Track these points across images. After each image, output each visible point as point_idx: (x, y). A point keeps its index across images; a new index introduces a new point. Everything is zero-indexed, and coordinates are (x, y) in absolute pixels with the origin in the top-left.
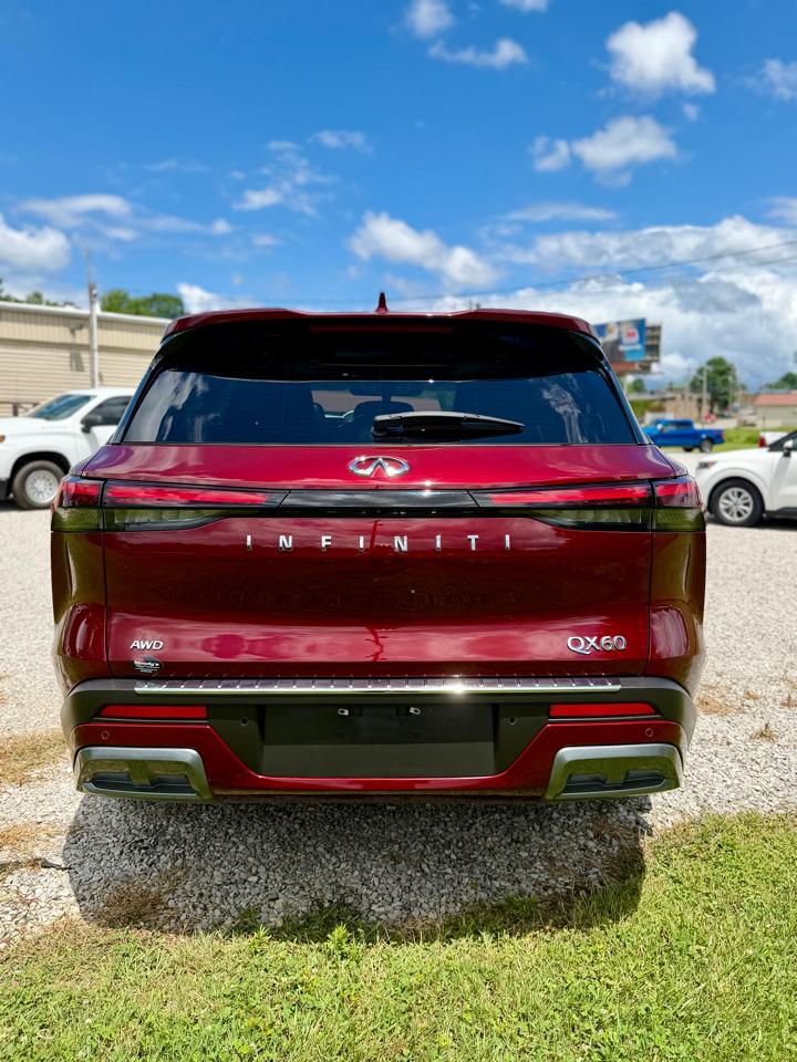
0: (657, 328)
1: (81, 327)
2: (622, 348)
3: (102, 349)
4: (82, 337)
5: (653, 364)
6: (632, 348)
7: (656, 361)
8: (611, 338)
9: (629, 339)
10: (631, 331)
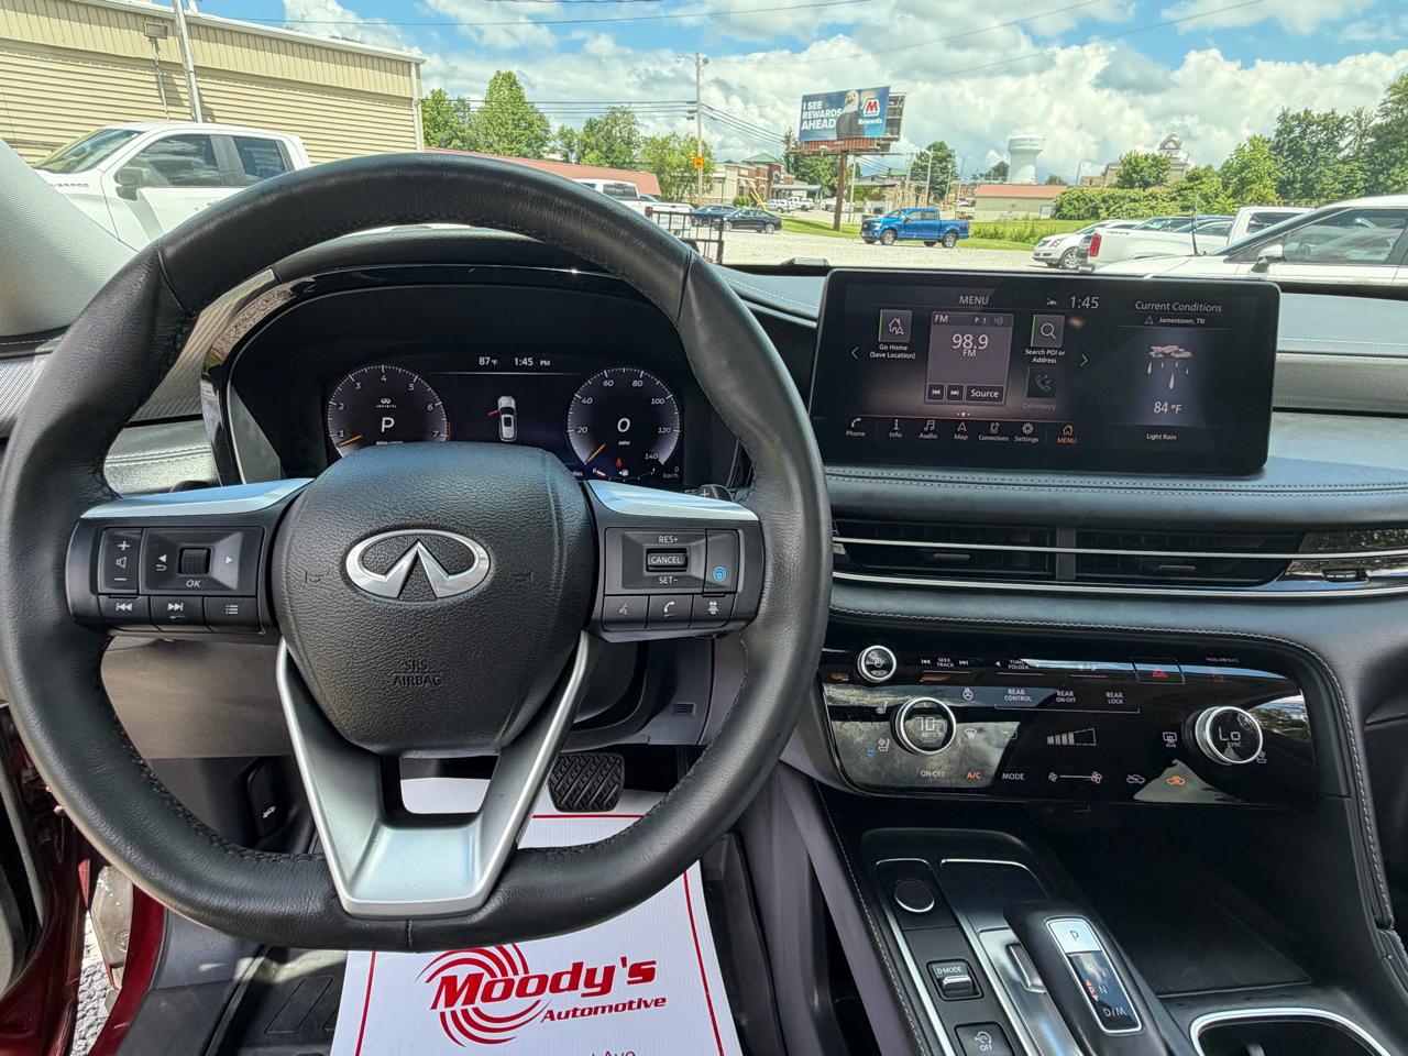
0: (899, 100)
1: (165, 34)
2: (860, 122)
3: (201, 71)
4: (169, 50)
5: (893, 144)
6: (872, 122)
7: (897, 140)
8: (851, 108)
9: (869, 111)
10: (873, 101)
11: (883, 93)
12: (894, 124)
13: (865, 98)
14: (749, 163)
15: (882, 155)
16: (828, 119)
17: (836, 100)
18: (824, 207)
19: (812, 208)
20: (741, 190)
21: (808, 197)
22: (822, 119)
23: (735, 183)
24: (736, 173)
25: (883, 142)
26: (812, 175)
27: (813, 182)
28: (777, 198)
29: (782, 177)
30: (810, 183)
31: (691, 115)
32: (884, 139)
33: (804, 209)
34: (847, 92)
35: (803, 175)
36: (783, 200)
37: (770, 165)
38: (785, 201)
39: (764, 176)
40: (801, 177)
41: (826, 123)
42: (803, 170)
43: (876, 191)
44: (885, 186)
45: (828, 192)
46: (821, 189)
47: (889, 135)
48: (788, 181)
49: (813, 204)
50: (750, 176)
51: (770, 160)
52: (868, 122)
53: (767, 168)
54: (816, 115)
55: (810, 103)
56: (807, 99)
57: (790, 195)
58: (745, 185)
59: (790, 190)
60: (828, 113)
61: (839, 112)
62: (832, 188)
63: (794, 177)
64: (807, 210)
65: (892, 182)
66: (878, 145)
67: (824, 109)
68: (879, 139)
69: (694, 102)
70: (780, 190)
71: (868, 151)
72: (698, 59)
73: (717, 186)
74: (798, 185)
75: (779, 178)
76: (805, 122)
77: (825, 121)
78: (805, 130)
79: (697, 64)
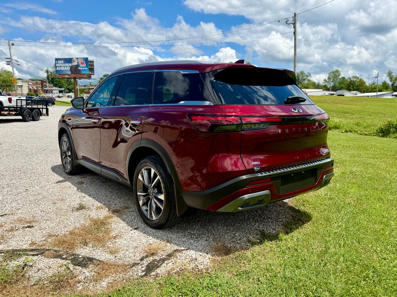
0: (92, 62)
2: (79, 68)
5: (92, 76)
6: (84, 68)
7: (94, 74)
8: (75, 63)
9: (82, 65)
10: (83, 62)
11: (86, 60)
12: (92, 70)
13: (80, 61)
14: (33, 80)
15: (89, 79)
16: (67, 67)
17: (69, 61)
18: (67, 96)
19: (62, 97)
20: (30, 90)
21: (59, 93)
22: (64, 67)
23: (27, 88)
24: (27, 84)
25: (88, 75)
26: (59, 85)
27: (60, 87)
28: (47, 93)
29: (47, 85)
30: (59, 88)
31: (9, 63)
32: (89, 74)
33: (59, 97)
34: (73, 58)
35: (56, 84)
36: (50, 94)
37: (42, 81)
38: (51, 94)
39: (40, 85)
40: (55, 85)
41: (66, 68)
42: (56, 83)
43: (87, 90)
44: (90, 89)
45: (67, 91)
46: (65, 90)
47: (90, 73)
48: (50, 87)
49: (62, 95)
50: (33, 84)
51: (41, 79)
52: (82, 68)
53: (40, 82)
54: (62, 65)
55: (58, 61)
56: (57, 60)
57: (52, 92)
58: (31, 88)
59: (52, 90)
60: (66, 65)
61: (70, 65)
62: (69, 89)
63: (53, 85)
64: (60, 97)
65: (92, 88)
66: (87, 76)
67: (65, 63)
68: (87, 74)
69: (9, 58)
70: (48, 90)
71: (84, 78)
72: (9, 43)
73: (19, 89)
74: (54, 88)
75: (46, 86)
76: (58, 67)
77: (66, 67)
78: (58, 70)
79: (9, 45)
